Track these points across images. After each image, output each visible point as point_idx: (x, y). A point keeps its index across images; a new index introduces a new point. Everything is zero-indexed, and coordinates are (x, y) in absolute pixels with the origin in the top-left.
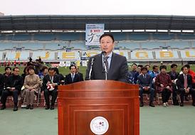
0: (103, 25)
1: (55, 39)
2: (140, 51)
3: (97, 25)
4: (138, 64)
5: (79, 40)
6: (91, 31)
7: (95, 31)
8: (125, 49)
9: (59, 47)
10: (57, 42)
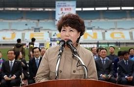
0: (74, 3)
1: (22, 18)
2: (115, 31)
3: (68, 3)
4: (110, 46)
5: (48, 19)
6: (62, 10)
7: (65, 9)
8: (99, 29)
9: (27, 27)
10: (24, 21)
